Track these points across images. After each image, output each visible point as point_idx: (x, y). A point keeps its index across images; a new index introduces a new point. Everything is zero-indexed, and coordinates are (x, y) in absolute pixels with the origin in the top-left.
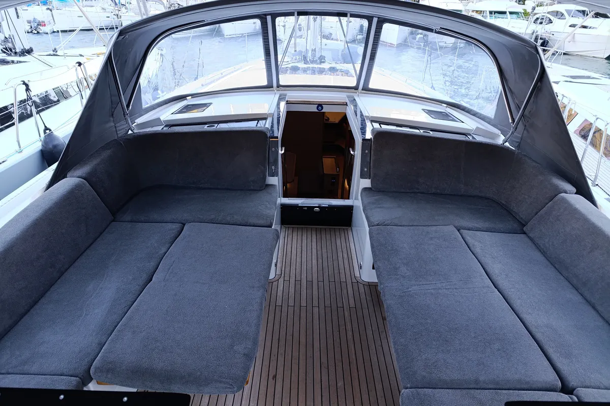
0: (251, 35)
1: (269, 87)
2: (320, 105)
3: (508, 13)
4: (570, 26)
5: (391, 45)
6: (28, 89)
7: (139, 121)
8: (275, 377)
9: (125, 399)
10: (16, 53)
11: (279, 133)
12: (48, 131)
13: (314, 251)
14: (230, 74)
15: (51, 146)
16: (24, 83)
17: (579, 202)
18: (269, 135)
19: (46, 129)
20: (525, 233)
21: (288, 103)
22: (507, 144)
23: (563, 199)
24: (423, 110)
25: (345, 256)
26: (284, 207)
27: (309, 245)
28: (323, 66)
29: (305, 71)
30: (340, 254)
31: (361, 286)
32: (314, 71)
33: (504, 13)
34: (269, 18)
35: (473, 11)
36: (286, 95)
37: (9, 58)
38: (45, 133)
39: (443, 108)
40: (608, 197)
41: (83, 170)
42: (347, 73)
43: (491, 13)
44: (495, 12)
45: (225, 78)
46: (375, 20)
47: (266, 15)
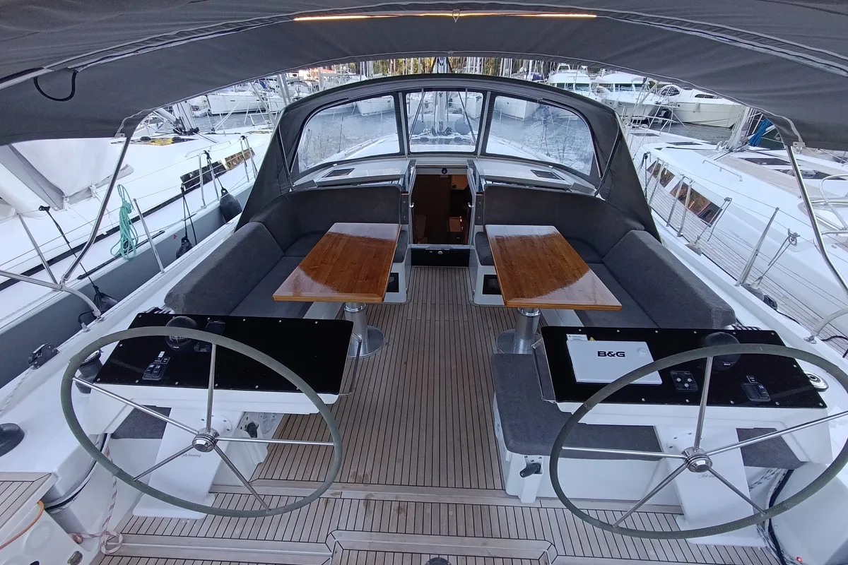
0: (386, 113)
1: (400, 155)
2: (444, 169)
3: (633, 86)
4: (696, 96)
5: (519, 119)
6: (208, 157)
7: (297, 183)
8: (406, 363)
9: (316, 323)
10: (185, 132)
11: (410, 189)
12: (224, 191)
13: (438, 283)
14: (367, 146)
15: (227, 204)
16: (206, 153)
17: (644, 236)
18: (401, 190)
19: (223, 189)
20: (603, 263)
21: (417, 167)
22: (599, 196)
23: (633, 235)
24: (532, 170)
25: (462, 287)
26: (413, 251)
27: (434, 279)
28: (448, 137)
29: (433, 142)
30: (458, 286)
31: (473, 308)
32: (441, 142)
33: (629, 85)
34: (400, 95)
35: (601, 85)
36: (415, 161)
37: (182, 137)
38: (222, 192)
39: (549, 169)
40: (688, 243)
41: (262, 217)
42: (468, 142)
43: (617, 85)
44: (621, 85)
45: (364, 149)
46: (489, 94)
47: (398, 92)
